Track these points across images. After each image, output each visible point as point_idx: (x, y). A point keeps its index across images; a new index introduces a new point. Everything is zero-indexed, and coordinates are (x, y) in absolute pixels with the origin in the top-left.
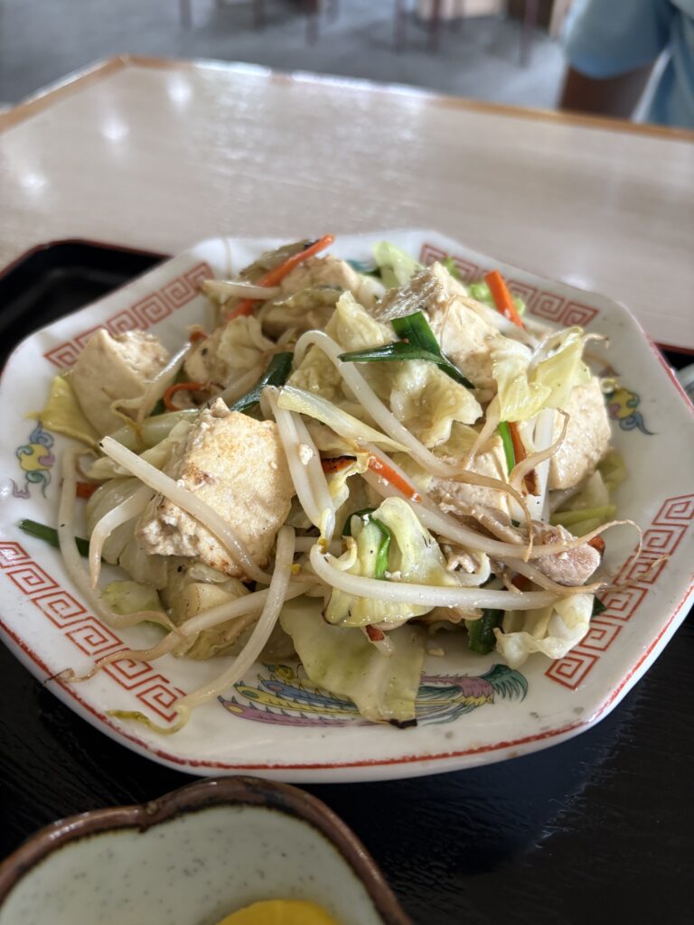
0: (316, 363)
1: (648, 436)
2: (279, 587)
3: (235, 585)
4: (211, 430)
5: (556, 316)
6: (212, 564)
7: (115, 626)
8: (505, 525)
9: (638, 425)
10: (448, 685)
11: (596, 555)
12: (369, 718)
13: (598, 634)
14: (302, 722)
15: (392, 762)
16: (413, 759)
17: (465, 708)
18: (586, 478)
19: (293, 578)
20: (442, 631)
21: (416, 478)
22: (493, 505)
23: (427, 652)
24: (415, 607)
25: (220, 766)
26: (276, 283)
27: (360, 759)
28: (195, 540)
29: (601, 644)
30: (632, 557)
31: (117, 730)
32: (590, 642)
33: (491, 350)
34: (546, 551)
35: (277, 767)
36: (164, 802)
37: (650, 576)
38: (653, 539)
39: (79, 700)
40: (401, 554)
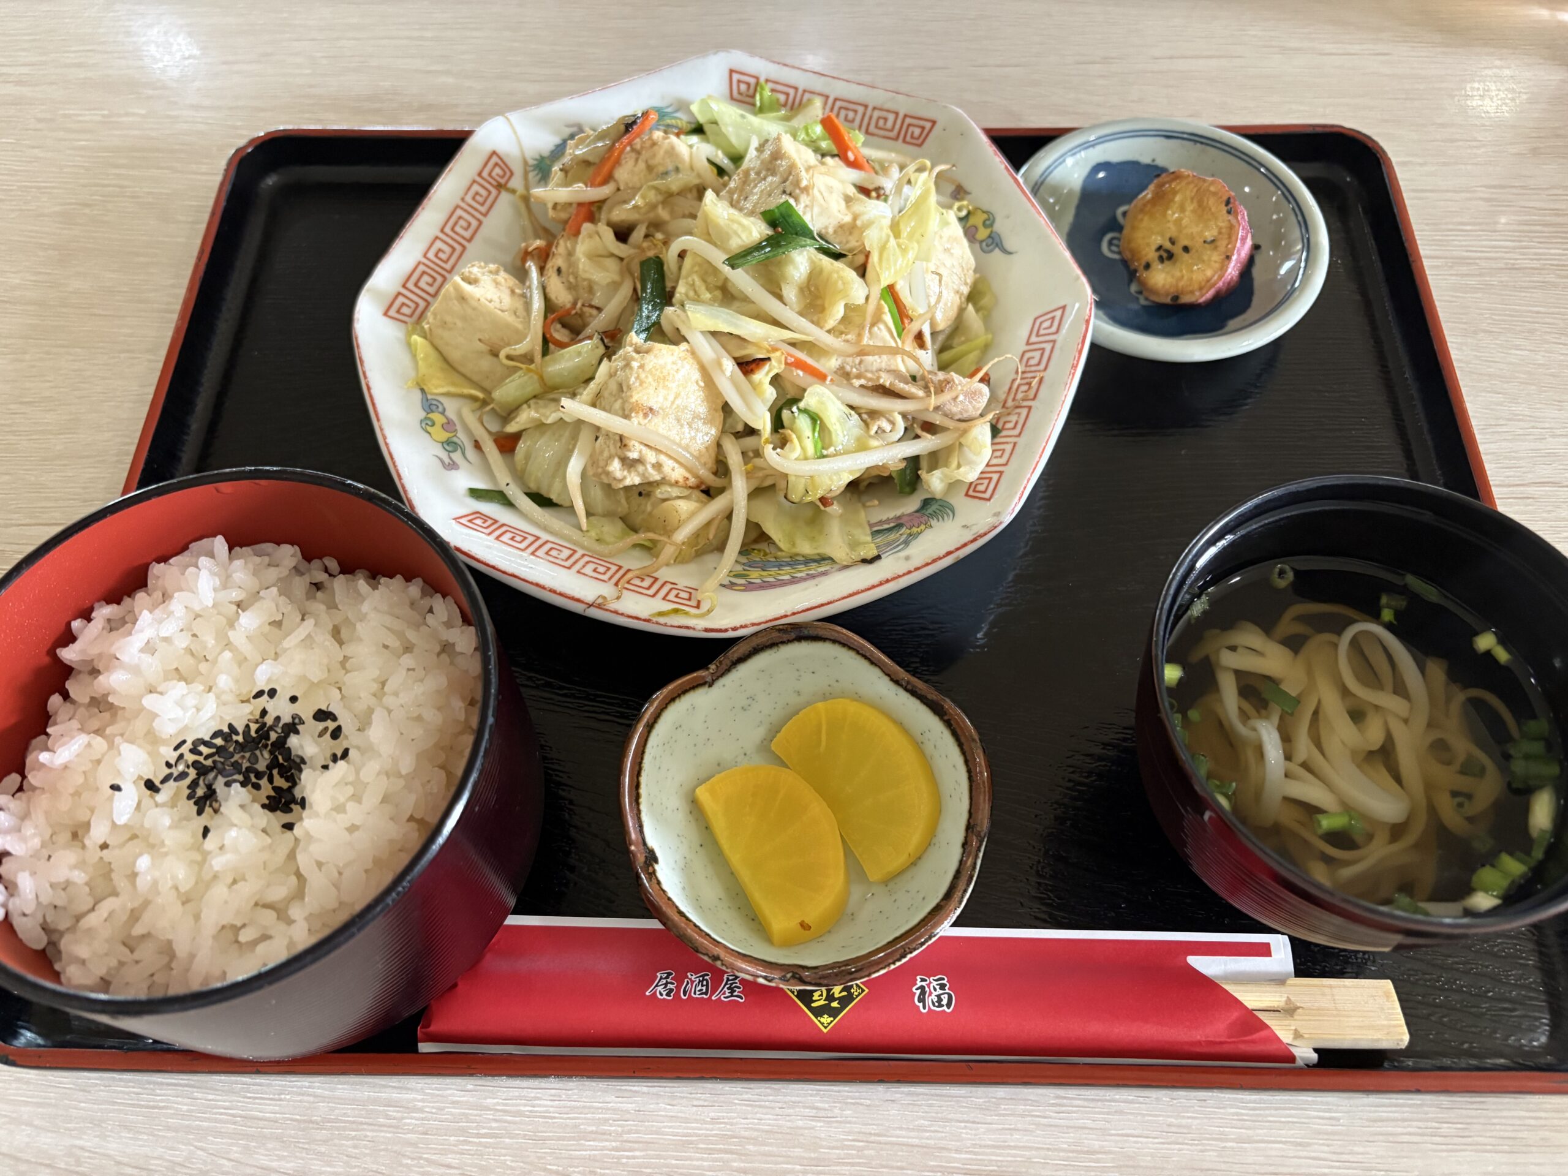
0: (696, 268)
1: (1008, 256)
2: (740, 486)
3: (697, 494)
4: (642, 367)
5: (894, 134)
6: (677, 482)
7: (611, 555)
8: (907, 383)
9: (997, 245)
10: (892, 525)
11: (985, 389)
12: (845, 563)
13: (998, 454)
14: (794, 581)
15: (873, 587)
16: (887, 581)
17: (912, 537)
18: (961, 311)
19: (749, 475)
20: (870, 485)
21: (823, 361)
22: (893, 367)
23: (864, 506)
24: (851, 472)
25: (753, 624)
26: (608, 178)
27: (851, 591)
28: (658, 466)
29: (1003, 461)
30: (1014, 380)
31: (665, 625)
32: (994, 461)
33: (855, 218)
34: (946, 397)
35: (794, 614)
36: (721, 662)
37: (1031, 394)
38: (1028, 359)
39: (622, 614)
40: (830, 431)
